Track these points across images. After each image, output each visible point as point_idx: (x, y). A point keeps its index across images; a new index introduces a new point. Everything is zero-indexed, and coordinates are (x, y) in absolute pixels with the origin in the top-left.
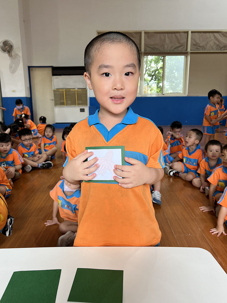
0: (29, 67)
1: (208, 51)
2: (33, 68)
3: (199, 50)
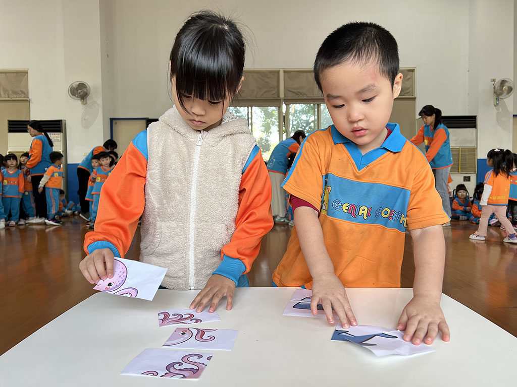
0: (112, 120)
2: (117, 121)
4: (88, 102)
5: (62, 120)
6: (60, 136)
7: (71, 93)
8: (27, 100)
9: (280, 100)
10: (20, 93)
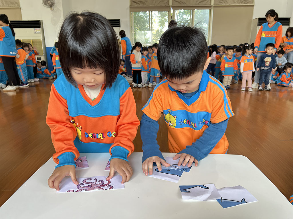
1: (230, 5)
3: (222, 3)
4: (55, 9)
5: (40, 20)
6: (40, 30)
7: (44, 4)
8: (19, 8)
9: (170, 7)
10: (15, 3)
